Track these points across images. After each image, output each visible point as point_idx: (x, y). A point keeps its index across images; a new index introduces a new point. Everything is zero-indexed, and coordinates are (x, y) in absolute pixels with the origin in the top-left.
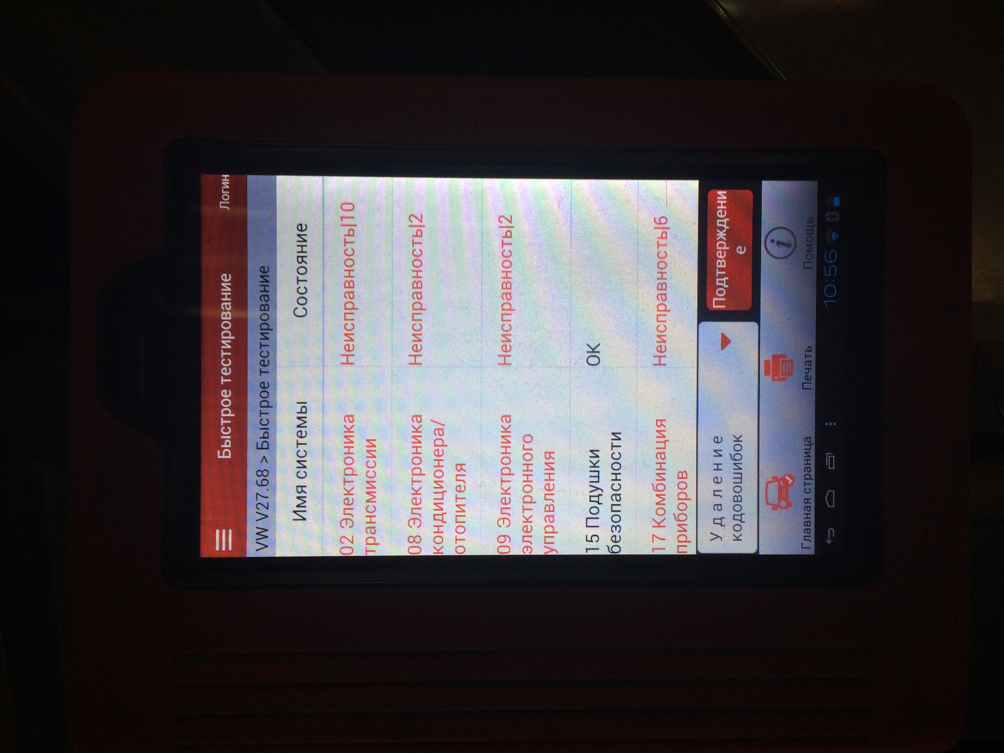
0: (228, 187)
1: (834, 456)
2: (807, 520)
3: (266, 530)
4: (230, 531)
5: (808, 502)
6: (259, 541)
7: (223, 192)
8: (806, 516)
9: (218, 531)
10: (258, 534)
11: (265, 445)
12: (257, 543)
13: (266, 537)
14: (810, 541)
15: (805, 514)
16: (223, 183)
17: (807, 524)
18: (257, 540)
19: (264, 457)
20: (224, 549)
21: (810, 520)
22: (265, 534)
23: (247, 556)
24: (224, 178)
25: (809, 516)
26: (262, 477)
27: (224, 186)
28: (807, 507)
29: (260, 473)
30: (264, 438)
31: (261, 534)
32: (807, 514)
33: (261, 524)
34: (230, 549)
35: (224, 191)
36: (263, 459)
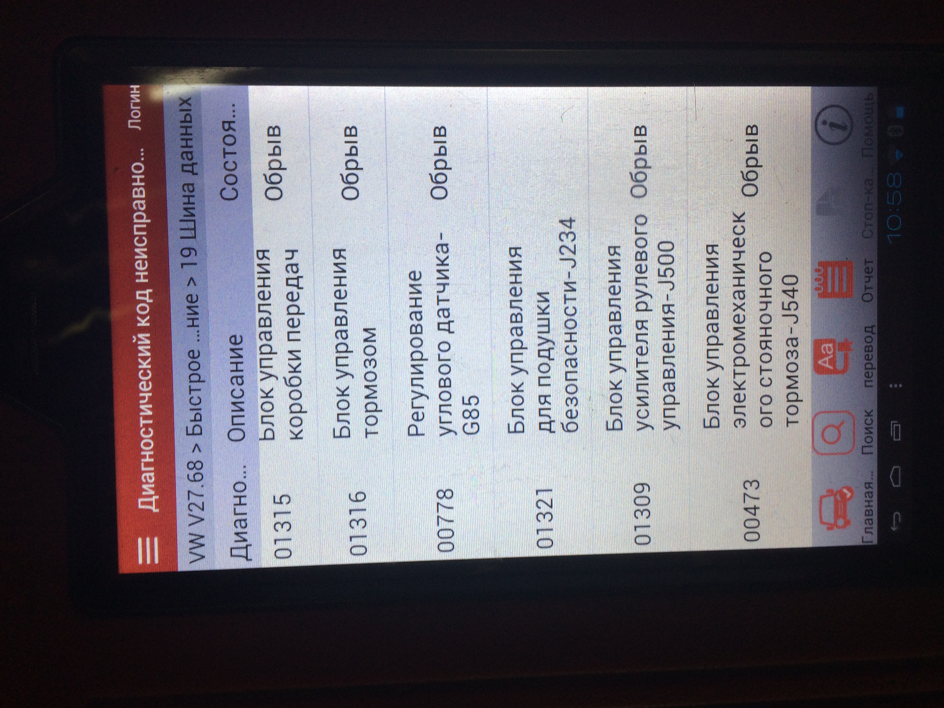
0: (138, 101)
1: (900, 425)
2: (869, 508)
3: (202, 537)
4: (156, 540)
5: (870, 487)
6: (193, 551)
7: (132, 107)
8: (867, 504)
9: (140, 540)
10: (191, 541)
11: (197, 430)
12: (191, 553)
13: (202, 545)
14: (872, 533)
15: (866, 501)
16: (132, 96)
17: (868, 513)
18: (191, 549)
19: (196, 445)
20: (148, 562)
21: (872, 508)
22: (201, 541)
23: (180, 570)
24: (133, 89)
25: (871, 504)
26: (195, 471)
27: (133, 99)
28: (868, 493)
29: (191, 466)
30: (195, 420)
31: (196, 541)
32: (869, 501)
33: (197, 529)
34: (157, 561)
35: (134, 106)
36: (195, 447)
